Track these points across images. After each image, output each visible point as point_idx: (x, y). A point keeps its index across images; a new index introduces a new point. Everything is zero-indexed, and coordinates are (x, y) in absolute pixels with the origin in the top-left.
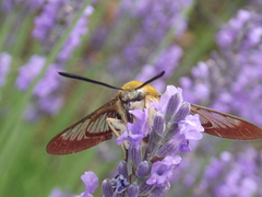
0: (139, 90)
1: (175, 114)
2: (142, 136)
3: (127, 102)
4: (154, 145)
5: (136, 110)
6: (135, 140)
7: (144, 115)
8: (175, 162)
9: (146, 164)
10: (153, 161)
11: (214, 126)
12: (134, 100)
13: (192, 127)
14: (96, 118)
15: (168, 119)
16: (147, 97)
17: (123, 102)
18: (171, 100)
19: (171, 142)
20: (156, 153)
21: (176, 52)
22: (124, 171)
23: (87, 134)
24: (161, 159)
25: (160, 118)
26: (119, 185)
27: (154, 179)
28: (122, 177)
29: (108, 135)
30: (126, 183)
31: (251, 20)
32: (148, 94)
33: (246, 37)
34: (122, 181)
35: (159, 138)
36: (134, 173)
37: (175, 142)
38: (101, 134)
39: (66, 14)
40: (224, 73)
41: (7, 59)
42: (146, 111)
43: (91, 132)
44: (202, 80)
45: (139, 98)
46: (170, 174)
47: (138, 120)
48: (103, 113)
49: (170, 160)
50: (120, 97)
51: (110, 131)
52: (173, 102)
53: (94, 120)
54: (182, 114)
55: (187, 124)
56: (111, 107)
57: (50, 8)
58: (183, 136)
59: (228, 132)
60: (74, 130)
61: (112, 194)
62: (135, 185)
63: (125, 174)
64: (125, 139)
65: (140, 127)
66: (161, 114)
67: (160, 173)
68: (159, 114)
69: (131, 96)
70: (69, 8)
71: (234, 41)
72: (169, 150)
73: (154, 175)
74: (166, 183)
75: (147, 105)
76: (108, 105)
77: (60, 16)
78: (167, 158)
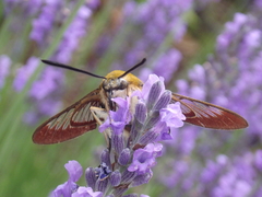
0: (122, 79)
1: (157, 102)
2: (124, 124)
3: (110, 90)
4: (136, 133)
5: (119, 98)
6: (117, 128)
7: (126, 103)
8: (156, 150)
9: (127, 151)
10: (134, 149)
11: (197, 115)
12: (117, 88)
13: (174, 114)
14: (80, 108)
15: (149, 108)
16: (130, 86)
17: (106, 91)
18: (153, 88)
19: (152, 129)
20: (138, 142)
21: (175, 57)
22: (107, 159)
23: (72, 123)
24: (143, 147)
25: (142, 106)
26: (102, 173)
27: (136, 166)
28: (104, 165)
29: (92, 124)
30: (108, 171)
31: (248, 23)
32: (131, 83)
33: (242, 41)
34: (104, 169)
35: (140, 126)
36: (116, 161)
37: (156, 130)
38: (86, 123)
39: (64, 17)
40: (221, 76)
41: (6, 61)
42: (128, 99)
43: (76, 121)
44: (198, 82)
45: (122, 87)
46: (152, 161)
47: (121, 108)
48: (88, 102)
49: (152, 148)
50: (103, 86)
51: (95, 121)
52: (155, 90)
53: (79, 110)
54: (164, 102)
55: (168, 112)
56: (95, 97)
57: (48, 10)
58: (164, 123)
59: (211, 122)
60: (59, 119)
61: (95, 181)
62: (117, 173)
63: (108, 162)
64: (107, 127)
65: (122, 115)
66: (143, 102)
67: (142, 161)
68: (141, 102)
69: (114, 84)
70: (66, 11)
71: (230, 44)
72: (151, 138)
73: (136, 162)
74: (147, 171)
75: (130, 94)
76: (92, 94)
77: (58, 18)
78: (148, 146)
